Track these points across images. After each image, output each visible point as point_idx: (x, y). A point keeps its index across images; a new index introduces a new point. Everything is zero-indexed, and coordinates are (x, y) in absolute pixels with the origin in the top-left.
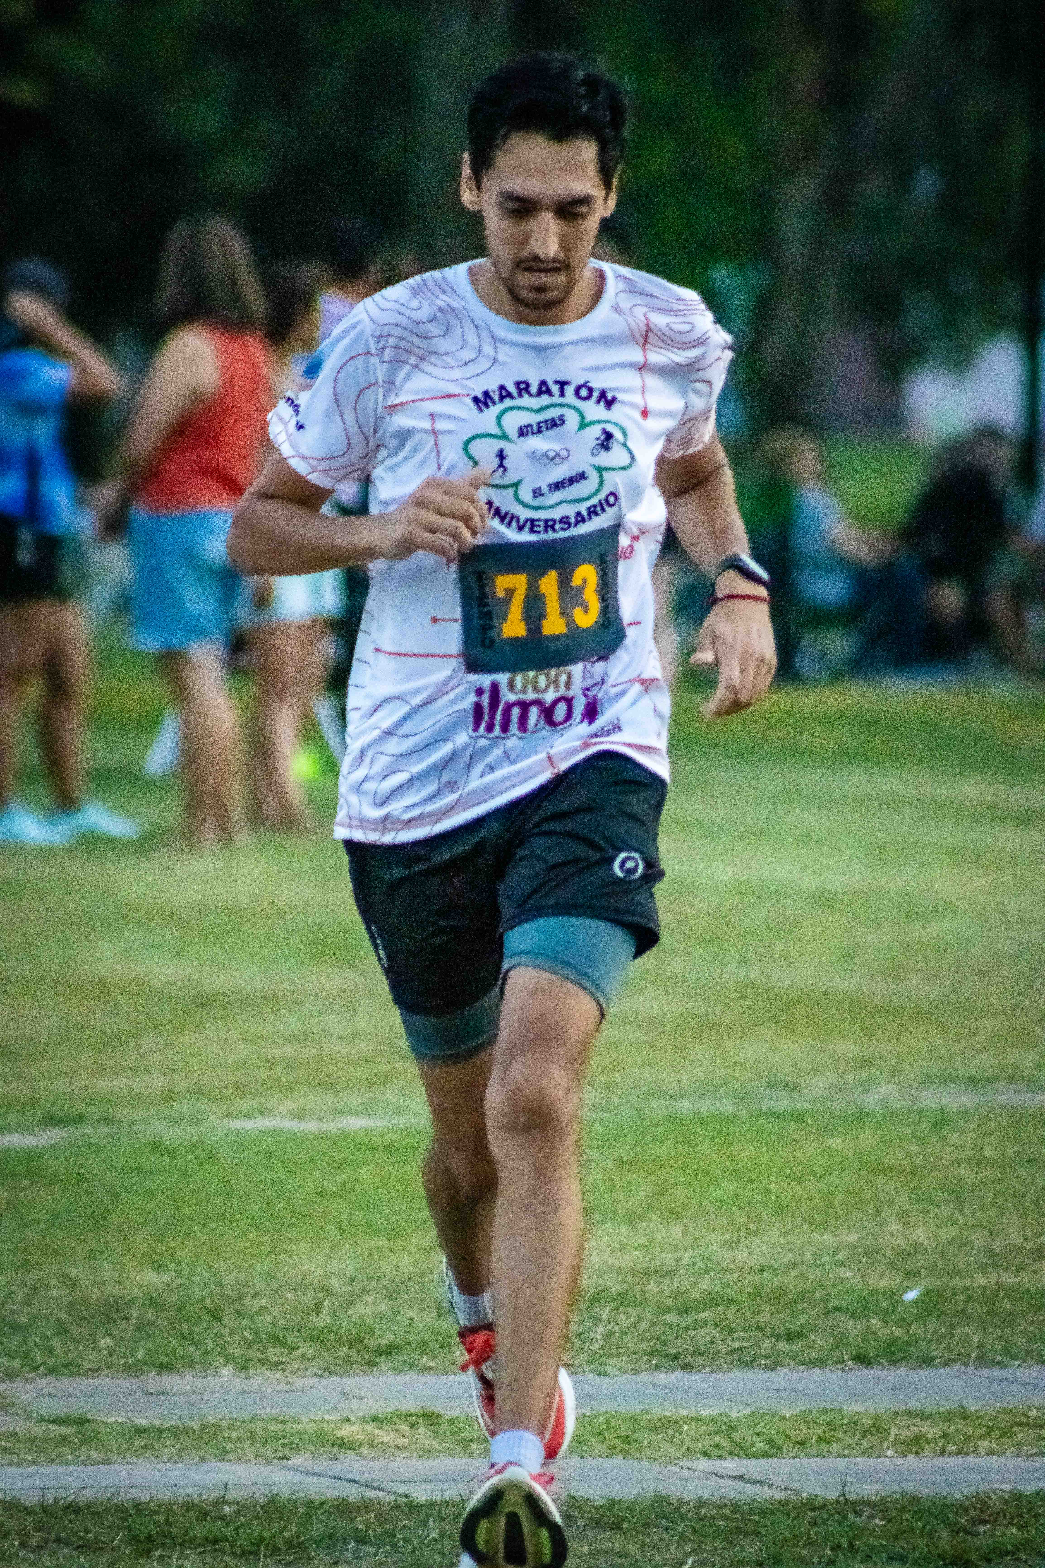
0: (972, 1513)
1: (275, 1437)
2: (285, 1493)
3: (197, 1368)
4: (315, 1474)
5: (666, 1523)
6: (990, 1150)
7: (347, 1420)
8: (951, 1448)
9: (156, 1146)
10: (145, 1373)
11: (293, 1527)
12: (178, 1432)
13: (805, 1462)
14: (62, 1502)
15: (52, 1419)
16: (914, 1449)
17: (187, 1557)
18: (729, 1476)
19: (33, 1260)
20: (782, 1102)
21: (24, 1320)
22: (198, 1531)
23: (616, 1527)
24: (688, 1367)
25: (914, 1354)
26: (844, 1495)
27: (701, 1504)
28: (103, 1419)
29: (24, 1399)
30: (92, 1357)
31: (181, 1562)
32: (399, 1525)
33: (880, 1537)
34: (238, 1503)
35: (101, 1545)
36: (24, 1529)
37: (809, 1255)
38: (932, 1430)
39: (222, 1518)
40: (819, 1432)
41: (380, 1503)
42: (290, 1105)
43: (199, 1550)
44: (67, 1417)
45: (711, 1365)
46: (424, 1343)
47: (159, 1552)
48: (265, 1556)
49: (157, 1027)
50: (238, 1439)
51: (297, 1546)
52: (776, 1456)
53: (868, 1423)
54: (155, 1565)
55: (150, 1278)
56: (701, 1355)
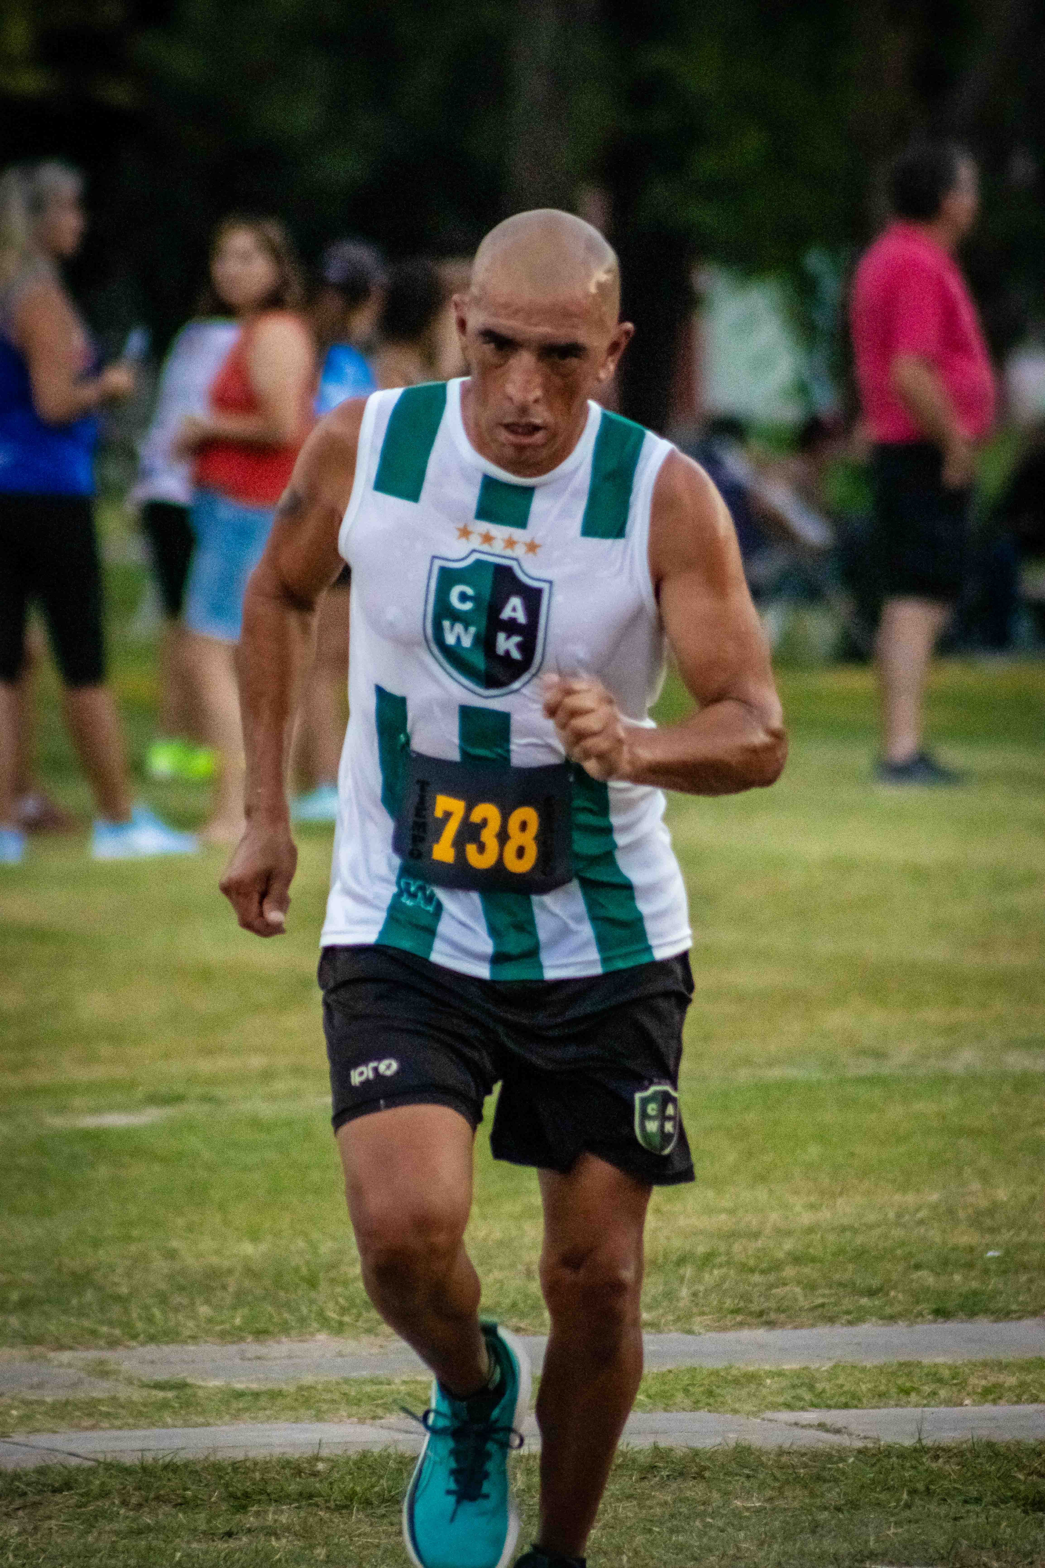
1: (371, 1398)
2: (377, 1450)
3: (293, 1333)
4: (407, 1432)
5: (747, 1471)
8: (1027, 1396)
9: (256, 1123)
10: (242, 1339)
11: (383, 1482)
12: (275, 1395)
13: (884, 1411)
14: (161, 1462)
15: (152, 1384)
16: (992, 1397)
17: (282, 1512)
18: (810, 1426)
19: (135, 1233)
20: (868, 1067)
21: (124, 1290)
22: (293, 1488)
23: (699, 1476)
24: (771, 1324)
25: (992, 1306)
26: (921, 1442)
27: (781, 1452)
28: (202, 1384)
29: (126, 1366)
30: (191, 1324)
31: (276, 1517)
33: (955, 1481)
34: (332, 1461)
35: (199, 1502)
36: (124, 1488)
37: (891, 1215)
38: (1009, 1380)
39: (315, 1474)
40: (899, 1383)
43: (293, 1506)
44: (167, 1382)
45: (794, 1321)
46: (514, 1305)
47: (255, 1508)
48: (358, 1510)
49: (258, 1009)
50: (333, 1401)
51: (388, 1500)
52: (856, 1407)
53: (946, 1374)
54: (251, 1521)
55: (248, 1248)
56: (784, 1311)
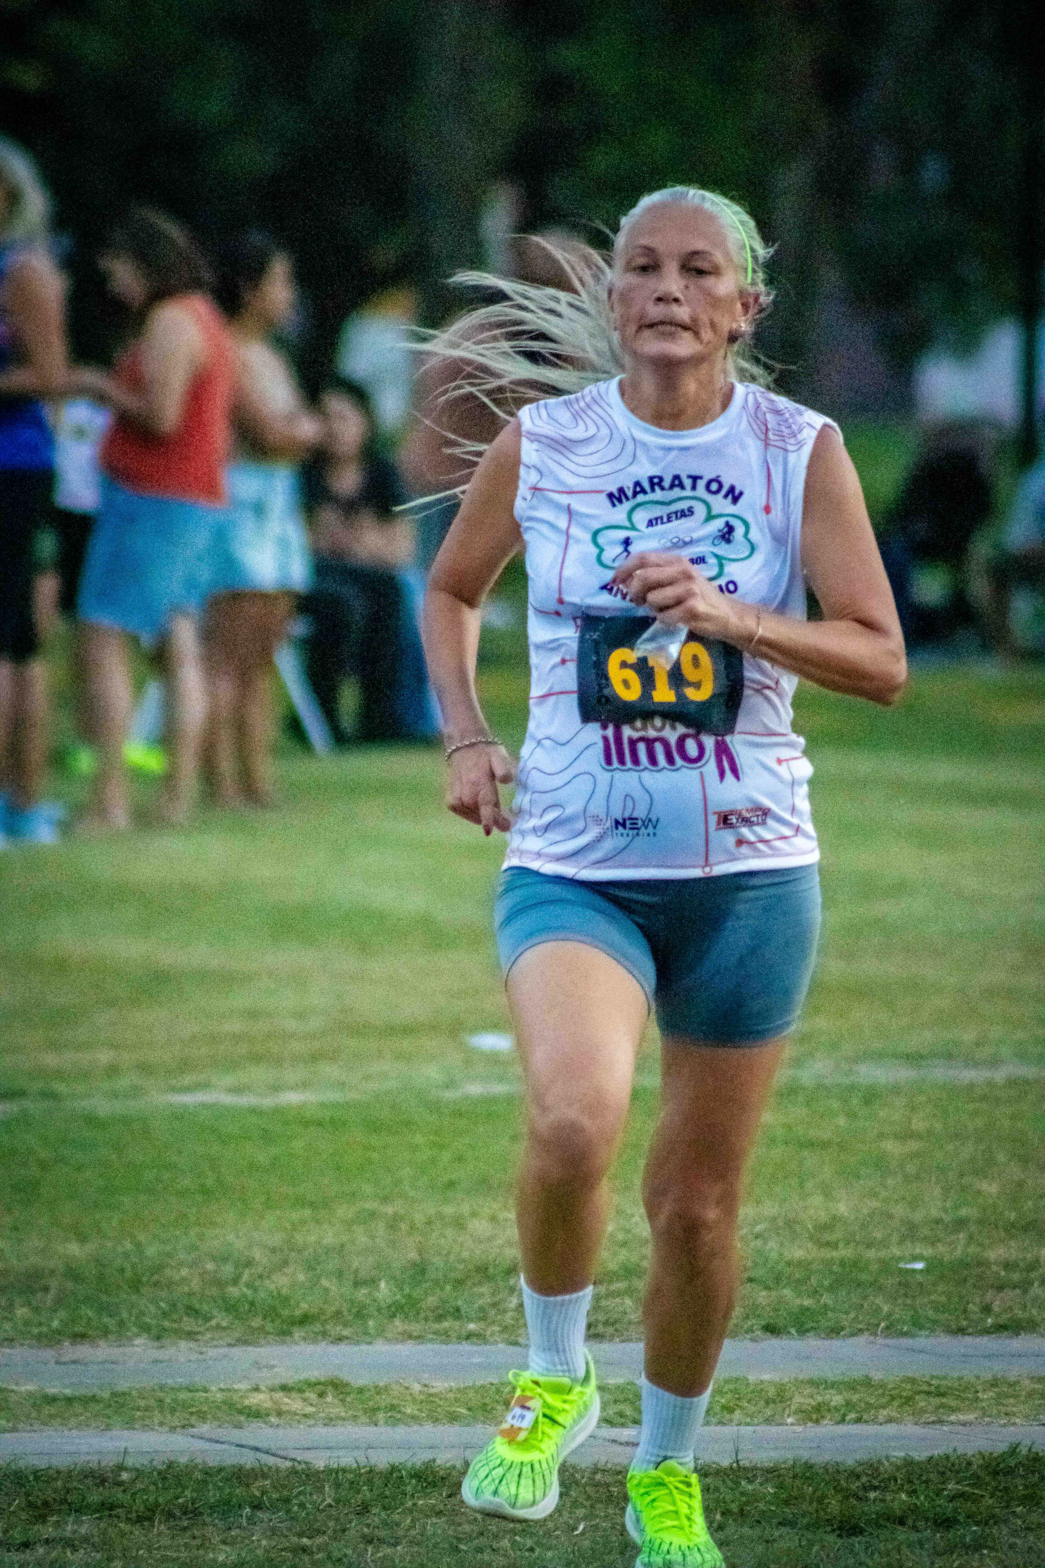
0: (864, 1479)
1: (185, 1405)
2: (183, 1460)
3: (112, 1337)
4: (217, 1442)
6: (918, 1125)
7: (257, 1389)
8: (852, 1416)
9: (91, 1120)
10: (59, 1342)
11: (188, 1493)
12: (88, 1401)
16: (814, 1417)
17: (82, 1522)
22: (94, 1497)
25: (824, 1323)
26: (738, 1461)
27: (596, 1470)
28: (14, 1387)
31: (75, 1528)
32: (295, 1491)
33: (770, 1503)
34: (137, 1470)
38: (837, 1400)
39: (120, 1484)
40: (723, 1401)
41: (278, 1470)
42: (229, 1080)
43: (94, 1516)
45: (622, 1335)
46: (338, 1313)
47: (55, 1518)
48: (160, 1522)
49: (111, 1003)
50: (147, 1409)
51: (192, 1512)
53: (772, 1392)
54: (48, 1531)
55: (74, 1249)
56: (613, 1324)
